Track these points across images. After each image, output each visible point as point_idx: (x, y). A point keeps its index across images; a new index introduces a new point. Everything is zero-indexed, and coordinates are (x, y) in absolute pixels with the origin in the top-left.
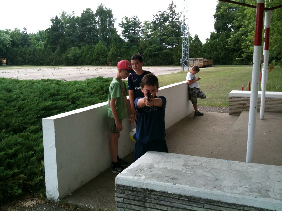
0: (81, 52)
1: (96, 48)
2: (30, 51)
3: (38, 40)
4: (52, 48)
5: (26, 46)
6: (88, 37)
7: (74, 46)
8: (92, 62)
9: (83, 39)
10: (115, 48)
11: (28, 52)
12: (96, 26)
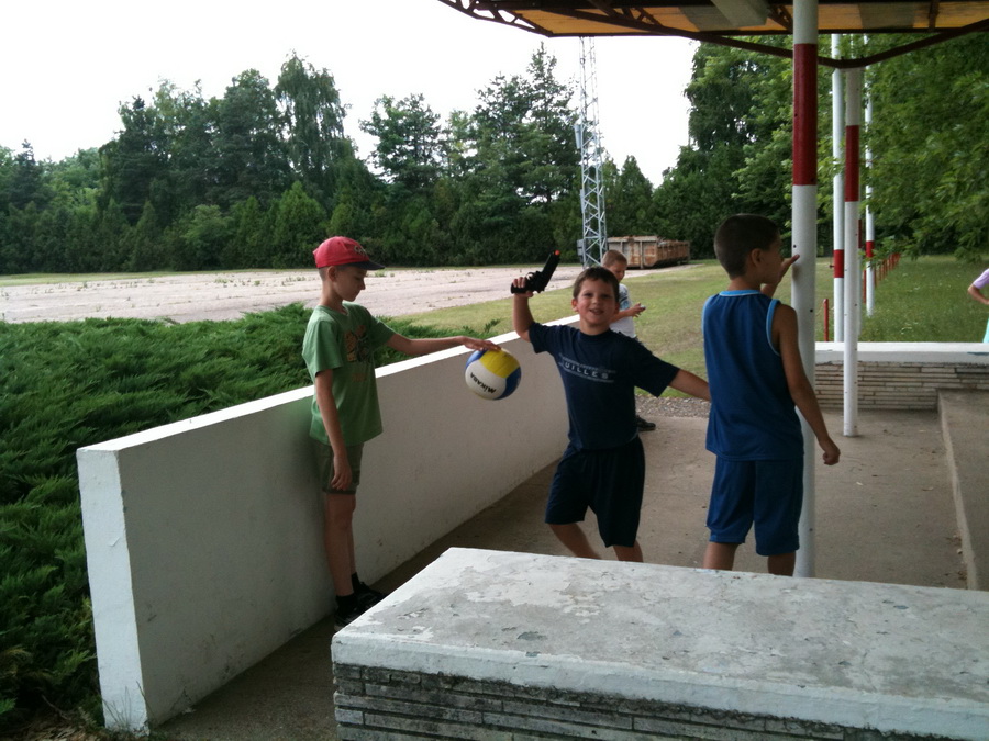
0: (231, 222)
1: (283, 208)
2: (46, 223)
3: (76, 183)
4: (126, 210)
5: (30, 205)
6: (253, 171)
7: (205, 201)
8: (269, 256)
9: (236, 177)
10: (351, 207)
11: (40, 228)
12: (280, 131)
